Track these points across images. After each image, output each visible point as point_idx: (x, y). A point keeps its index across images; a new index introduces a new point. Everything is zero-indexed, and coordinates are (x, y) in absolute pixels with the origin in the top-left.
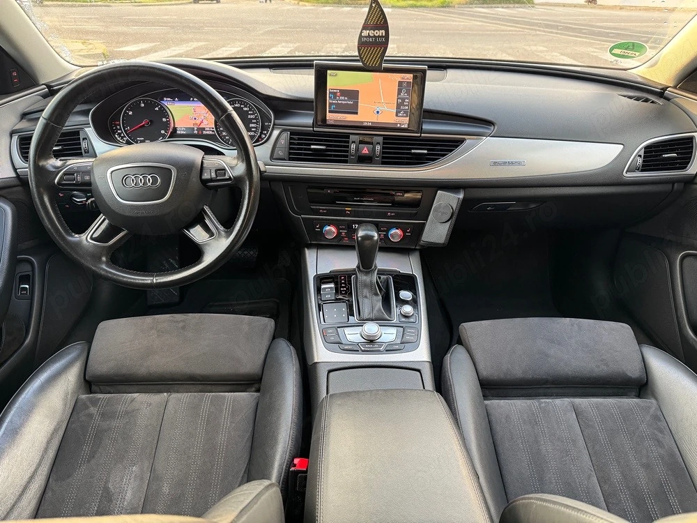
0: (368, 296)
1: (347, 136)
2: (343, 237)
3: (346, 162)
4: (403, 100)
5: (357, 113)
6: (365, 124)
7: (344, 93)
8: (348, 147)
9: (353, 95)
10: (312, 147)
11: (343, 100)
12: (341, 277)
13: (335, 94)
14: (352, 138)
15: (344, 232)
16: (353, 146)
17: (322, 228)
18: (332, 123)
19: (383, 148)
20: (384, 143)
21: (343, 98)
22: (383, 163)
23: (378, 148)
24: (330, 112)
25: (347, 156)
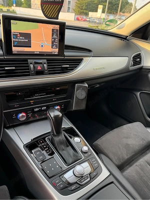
0: (64, 148)
1: (26, 60)
2: (30, 118)
3: (29, 75)
4: (55, 39)
5: (30, 47)
6: (36, 53)
7: (22, 34)
8: (28, 66)
9: (28, 36)
10: (6, 68)
11: (22, 39)
12: (40, 141)
13: (16, 35)
14: (29, 61)
15: (30, 115)
16: (32, 66)
17: (17, 115)
18: (16, 53)
19: (48, 66)
20: (48, 63)
21: (22, 38)
22: (50, 74)
23: (45, 65)
24: (14, 46)
25: (29, 72)
